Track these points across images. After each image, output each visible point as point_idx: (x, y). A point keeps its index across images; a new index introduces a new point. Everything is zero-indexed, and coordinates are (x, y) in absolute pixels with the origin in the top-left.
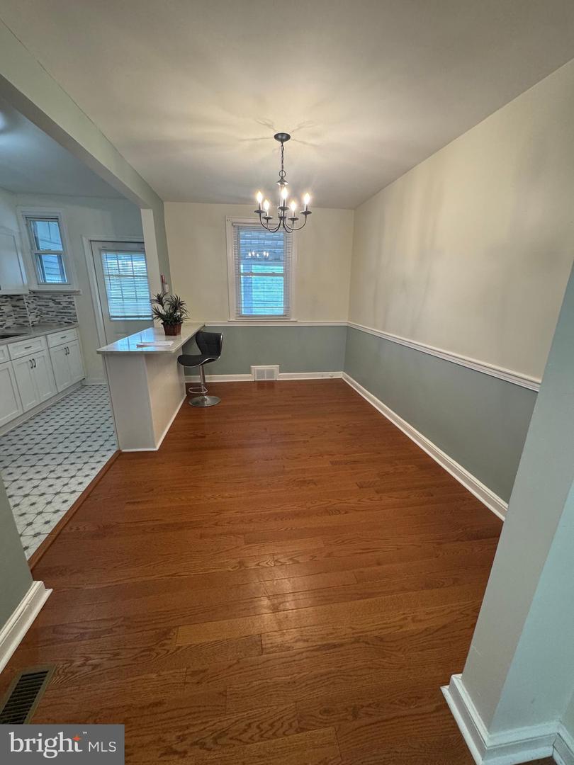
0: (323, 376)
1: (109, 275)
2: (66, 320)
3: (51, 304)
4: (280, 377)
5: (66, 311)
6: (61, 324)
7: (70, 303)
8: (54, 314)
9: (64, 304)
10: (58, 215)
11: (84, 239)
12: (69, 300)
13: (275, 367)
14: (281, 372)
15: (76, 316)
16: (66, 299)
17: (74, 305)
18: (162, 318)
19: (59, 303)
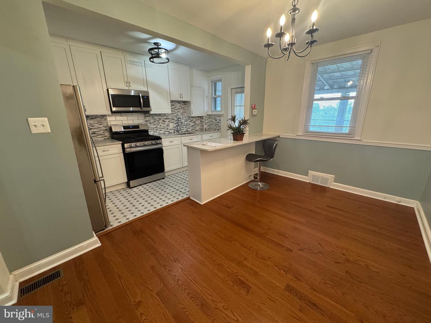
0: (385, 198)
1: (236, 106)
2: (217, 128)
3: (214, 121)
4: (333, 185)
5: (218, 124)
6: (215, 130)
7: (220, 120)
8: (214, 125)
9: (218, 121)
10: (221, 78)
11: (229, 88)
12: (220, 119)
13: (331, 177)
14: (335, 182)
15: (221, 126)
16: (219, 118)
17: (221, 121)
18: (233, 130)
19: (216, 120)
